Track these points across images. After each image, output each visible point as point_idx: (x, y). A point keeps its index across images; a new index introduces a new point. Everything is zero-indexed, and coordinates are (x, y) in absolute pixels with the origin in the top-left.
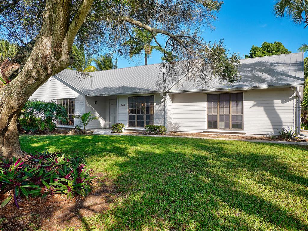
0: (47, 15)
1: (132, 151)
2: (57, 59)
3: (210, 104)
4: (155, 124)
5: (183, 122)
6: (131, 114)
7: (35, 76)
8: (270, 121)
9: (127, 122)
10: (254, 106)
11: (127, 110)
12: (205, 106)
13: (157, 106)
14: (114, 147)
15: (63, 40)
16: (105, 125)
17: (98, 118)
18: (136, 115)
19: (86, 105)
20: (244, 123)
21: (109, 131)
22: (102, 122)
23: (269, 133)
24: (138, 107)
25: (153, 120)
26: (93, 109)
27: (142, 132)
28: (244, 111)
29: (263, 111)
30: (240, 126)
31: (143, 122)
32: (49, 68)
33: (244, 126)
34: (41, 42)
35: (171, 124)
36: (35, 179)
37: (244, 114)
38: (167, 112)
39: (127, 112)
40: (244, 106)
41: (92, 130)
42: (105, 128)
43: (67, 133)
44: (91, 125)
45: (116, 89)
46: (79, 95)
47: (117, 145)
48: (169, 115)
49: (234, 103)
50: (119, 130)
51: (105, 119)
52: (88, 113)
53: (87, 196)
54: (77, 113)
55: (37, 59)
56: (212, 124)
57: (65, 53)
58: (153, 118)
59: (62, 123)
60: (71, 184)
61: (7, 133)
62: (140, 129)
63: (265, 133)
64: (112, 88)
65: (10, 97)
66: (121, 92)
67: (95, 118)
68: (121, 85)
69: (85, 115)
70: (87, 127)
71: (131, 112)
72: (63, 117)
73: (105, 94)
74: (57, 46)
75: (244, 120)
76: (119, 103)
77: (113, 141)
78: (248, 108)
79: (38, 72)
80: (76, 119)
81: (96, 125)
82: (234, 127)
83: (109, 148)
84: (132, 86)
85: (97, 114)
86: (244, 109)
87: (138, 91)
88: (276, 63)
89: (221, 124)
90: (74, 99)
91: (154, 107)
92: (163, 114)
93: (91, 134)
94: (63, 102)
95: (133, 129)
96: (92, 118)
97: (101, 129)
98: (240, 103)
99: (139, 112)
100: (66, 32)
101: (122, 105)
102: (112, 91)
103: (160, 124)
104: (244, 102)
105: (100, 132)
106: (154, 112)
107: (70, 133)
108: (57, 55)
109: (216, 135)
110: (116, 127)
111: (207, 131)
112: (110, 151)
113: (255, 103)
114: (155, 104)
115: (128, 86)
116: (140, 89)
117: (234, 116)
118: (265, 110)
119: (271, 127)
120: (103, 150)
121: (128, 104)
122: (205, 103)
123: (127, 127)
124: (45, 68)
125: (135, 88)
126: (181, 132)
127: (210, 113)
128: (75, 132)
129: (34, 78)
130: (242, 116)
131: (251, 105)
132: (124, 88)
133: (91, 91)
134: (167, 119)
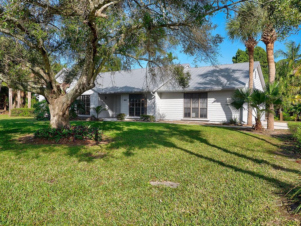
0: (85, 68)
1: (126, 128)
2: (89, 85)
3: (186, 100)
4: (148, 114)
5: (167, 113)
6: (131, 107)
7: (79, 91)
8: (225, 112)
9: (128, 112)
10: (214, 102)
11: (129, 104)
12: (183, 102)
13: (149, 101)
14: (116, 127)
15: (91, 78)
16: (112, 115)
17: (107, 109)
18: (135, 107)
19: (98, 100)
20: (208, 114)
21: (115, 119)
22: (110, 113)
23: (224, 121)
24: (136, 101)
25: (146, 111)
26: (104, 103)
27: (138, 120)
28: (208, 106)
29: (220, 106)
30: (205, 116)
31: (139, 113)
32: (85, 89)
33: (208, 116)
34: (82, 78)
35: (159, 114)
36: (80, 134)
37: (208, 108)
38: (156, 105)
39: (128, 105)
40: (208, 101)
41: (103, 119)
42: (112, 117)
43: (86, 120)
44: (102, 115)
45: (120, 88)
46: (93, 92)
47: (118, 126)
48: (158, 107)
49: (202, 99)
50: (122, 118)
51: (112, 110)
52: (100, 105)
53: (100, 141)
54: (92, 106)
55: (80, 85)
56: (187, 114)
57: (92, 83)
58: (146, 109)
59: (81, 113)
60: (94, 136)
61: (65, 116)
62: (137, 118)
63: (221, 121)
64: (118, 87)
65: (68, 100)
66: (124, 90)
67: (105, 109)
68: (124, 85)
69: (98, 107)
70: (100, 116)
71: (131, 105)
72: (83, 108)
73: (112, 92)
74: (89, 81)
75: (208, 112)
76: (123, 98)
77: (116, 124)
78: (211, 103)
79: (80, 90)
80: (91, 110)
81: (106, 115)
82: (202, 116)
83: (112, 127)
84: (132, 86)
85: (107, 107)
86: (208, 104)
87: (136, 90)
88: (237, 70)
89: (193, 114)
90: (90, 95)
91: (147, 102)
92: (153, 107)
93: (102, 120)
94: (81, 97)
95: (132, 118)
96: (103, 110)
97: (109, 117)
98: (206, 100)
99: (136, 106)
100: (92, 76)
101: (124, 100)
102: (118, 90)
103: (151, 114)
104: (208, 99)
105: (109, 120)
106: (147, 105)
107: (88, 120)
108: (89, 84)
109: (189, 122)
110: (120, 116)
111: (184, 119)
112: (113, 129)
113: (215, 100)
114: (148, 100)
115: (129, 86)
116: (137, 89)
117: (201, 109)
118: (221, 105)
119: (225, 116)
120: (109, 128)
121: (128, 100)
122: (182, 100)
123: (128, 116)
124: (83, 89)
125: (134, 88)
126: (166, 120)
127: (186, 107)
128: (91, 119)
129: (78, 92)
130: (207, 109)
131: (213, 101)
132: (126, 87)
133: (102, 89)
134: (156, 111)
